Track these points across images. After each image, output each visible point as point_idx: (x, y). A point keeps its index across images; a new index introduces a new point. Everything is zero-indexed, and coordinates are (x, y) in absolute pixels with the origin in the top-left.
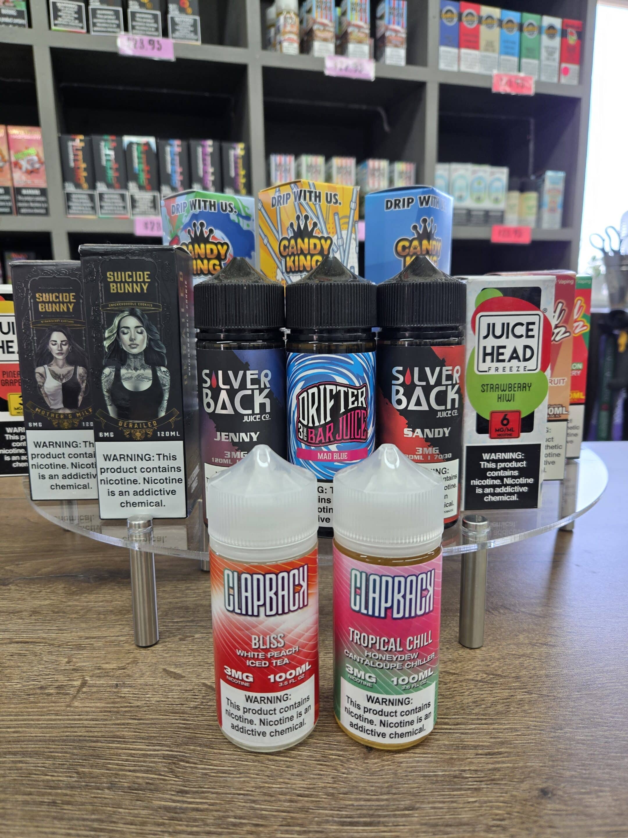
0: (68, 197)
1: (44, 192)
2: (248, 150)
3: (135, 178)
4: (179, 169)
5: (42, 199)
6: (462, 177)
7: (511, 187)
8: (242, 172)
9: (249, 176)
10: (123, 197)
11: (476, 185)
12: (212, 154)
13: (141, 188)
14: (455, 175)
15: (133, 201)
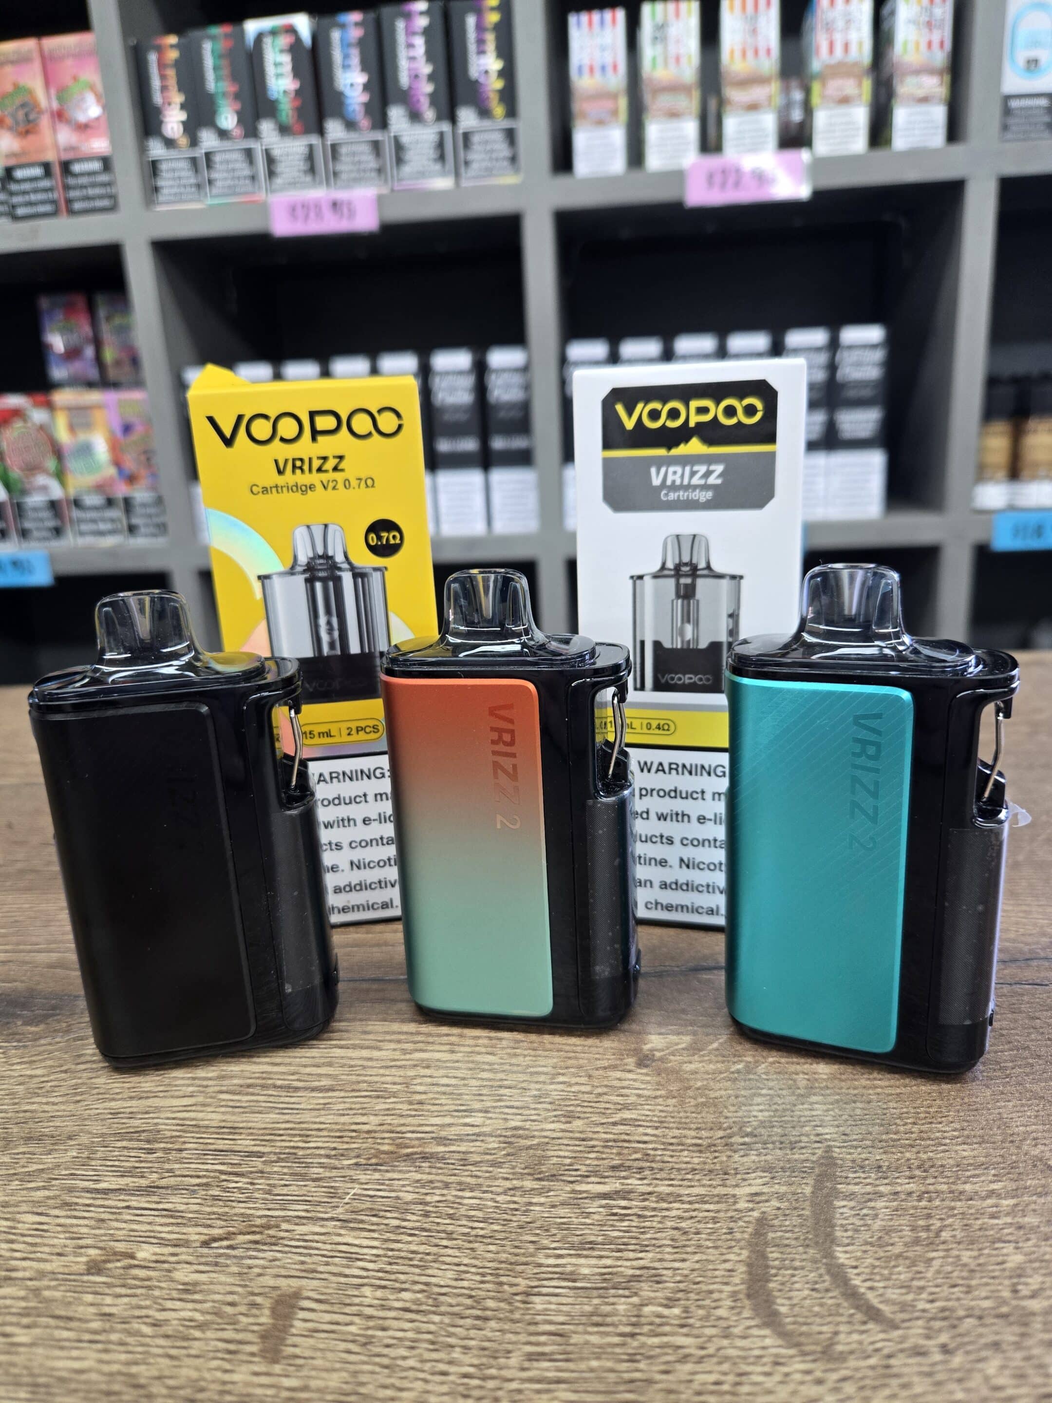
0: (154, 167)
3: (269, 110)
4: (359, 79)
5: (105, 178)
8: (494, 65)
9: (509, 73)
10: (249, 154)
12: (427, 31)
13: (284, 130)
15: (270, 160)
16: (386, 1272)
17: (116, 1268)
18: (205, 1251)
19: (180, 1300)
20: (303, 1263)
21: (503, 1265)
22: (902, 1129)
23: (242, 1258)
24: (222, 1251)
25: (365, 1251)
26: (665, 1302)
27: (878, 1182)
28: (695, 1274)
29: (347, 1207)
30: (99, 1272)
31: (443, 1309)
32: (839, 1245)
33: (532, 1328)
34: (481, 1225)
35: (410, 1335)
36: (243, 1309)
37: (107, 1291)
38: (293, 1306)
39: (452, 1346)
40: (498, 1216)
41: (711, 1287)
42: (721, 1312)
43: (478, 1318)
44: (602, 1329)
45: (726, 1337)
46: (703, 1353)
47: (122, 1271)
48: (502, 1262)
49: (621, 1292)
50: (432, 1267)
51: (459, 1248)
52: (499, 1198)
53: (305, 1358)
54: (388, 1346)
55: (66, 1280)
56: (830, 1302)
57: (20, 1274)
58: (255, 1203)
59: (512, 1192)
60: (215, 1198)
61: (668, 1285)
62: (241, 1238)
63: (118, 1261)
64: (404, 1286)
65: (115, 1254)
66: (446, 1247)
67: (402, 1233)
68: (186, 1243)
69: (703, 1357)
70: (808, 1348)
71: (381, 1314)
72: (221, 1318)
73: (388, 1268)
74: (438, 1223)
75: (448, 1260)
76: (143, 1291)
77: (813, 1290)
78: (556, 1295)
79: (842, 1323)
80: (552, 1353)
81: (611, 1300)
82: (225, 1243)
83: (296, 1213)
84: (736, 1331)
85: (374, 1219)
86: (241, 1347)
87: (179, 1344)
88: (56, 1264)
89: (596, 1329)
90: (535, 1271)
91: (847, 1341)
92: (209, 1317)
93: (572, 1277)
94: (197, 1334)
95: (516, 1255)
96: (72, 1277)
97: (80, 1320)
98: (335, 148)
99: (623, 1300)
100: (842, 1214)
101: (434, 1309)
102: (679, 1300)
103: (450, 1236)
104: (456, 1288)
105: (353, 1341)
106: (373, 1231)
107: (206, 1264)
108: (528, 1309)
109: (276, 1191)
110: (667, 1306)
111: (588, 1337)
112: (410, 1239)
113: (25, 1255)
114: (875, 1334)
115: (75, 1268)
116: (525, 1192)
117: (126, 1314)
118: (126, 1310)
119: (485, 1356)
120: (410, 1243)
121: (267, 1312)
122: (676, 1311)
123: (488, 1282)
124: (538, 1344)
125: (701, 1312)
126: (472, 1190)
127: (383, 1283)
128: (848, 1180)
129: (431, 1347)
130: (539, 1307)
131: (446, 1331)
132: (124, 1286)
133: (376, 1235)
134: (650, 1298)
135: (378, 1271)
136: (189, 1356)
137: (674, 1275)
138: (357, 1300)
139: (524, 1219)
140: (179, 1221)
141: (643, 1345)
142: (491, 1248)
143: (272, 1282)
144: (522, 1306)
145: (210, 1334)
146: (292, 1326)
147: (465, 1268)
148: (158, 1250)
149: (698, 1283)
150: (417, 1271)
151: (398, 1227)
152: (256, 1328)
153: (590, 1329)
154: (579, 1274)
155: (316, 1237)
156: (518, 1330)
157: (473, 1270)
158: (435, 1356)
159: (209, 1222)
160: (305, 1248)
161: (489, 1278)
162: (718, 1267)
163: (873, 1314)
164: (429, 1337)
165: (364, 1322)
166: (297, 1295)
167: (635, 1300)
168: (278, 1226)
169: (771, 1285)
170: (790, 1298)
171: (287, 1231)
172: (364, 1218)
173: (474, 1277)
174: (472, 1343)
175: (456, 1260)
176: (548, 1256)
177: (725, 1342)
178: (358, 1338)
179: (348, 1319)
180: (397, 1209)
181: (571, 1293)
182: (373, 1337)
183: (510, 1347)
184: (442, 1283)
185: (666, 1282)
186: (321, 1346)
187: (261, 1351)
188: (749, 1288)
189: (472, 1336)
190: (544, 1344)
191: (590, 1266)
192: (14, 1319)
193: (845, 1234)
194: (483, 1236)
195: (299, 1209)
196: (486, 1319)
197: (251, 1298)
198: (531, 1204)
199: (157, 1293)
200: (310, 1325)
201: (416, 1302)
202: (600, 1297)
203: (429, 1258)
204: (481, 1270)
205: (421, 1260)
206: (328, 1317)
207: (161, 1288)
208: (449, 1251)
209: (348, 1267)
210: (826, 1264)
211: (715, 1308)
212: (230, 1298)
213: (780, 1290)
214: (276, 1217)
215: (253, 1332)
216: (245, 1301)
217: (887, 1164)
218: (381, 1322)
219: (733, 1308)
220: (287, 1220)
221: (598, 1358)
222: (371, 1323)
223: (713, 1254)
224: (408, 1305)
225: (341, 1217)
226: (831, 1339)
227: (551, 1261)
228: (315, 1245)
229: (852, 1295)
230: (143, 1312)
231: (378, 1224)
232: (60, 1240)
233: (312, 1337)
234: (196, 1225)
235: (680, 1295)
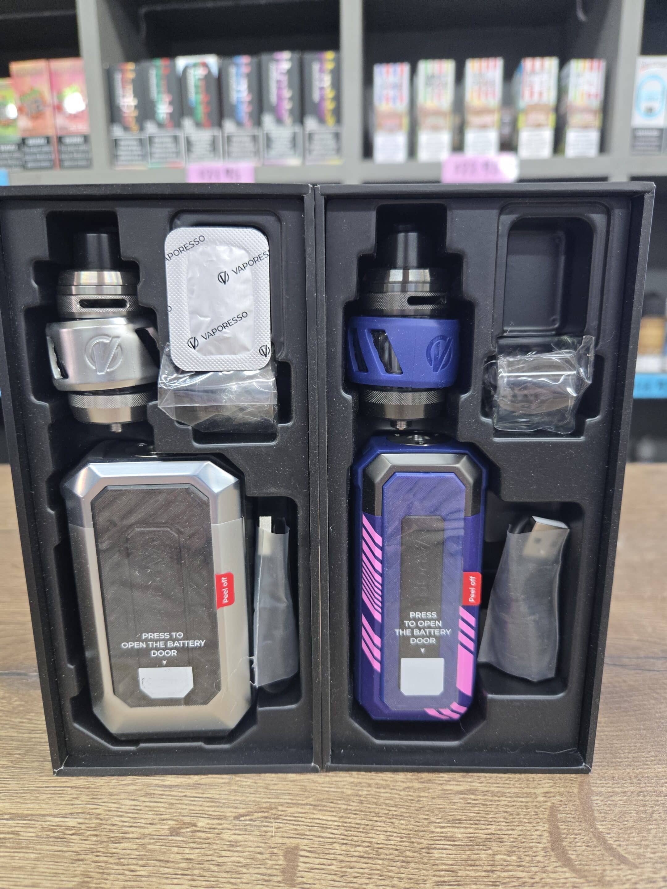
0: (115, 143)
1: (86, 139)
2: (338, 61)
3: (190, 112)
4: (246, 97)
5: (85, 148)
8: (330, 94)
10: (176, 139)
12: (289, 72)
13: (198, 125)
15: (189, 143)
16: (345, 835)
17: (187, 832)
18: (237, 822)
19: (229, 851)
20: (296, 830)
21: (411, 832)
22: (623, 755)
23: (260, 826)
24: (247, 822)
25: (331, 823)
26: (507, 853)
27: (614, 786)
28: (521, 837)
29: (314, 797)
30: (178, 834)
31: (382, 856)
32: (597, 821)
33: (435, 867)
34: (394, 809)
35: (367, 871)
36: (267, 856)
37: (185, 845)
38: (296, 855)
39: (393, 878)
40: (403, 804)
41: (531, 845)
42: (539, 858)
43: (403, 862)
44: (474, 868)
45: (544, 872)
46: (533, 881)
47: (190, 834)
48: (411, 830)
49: (481, 847)
50: (371, 833)
51: (384, 822)
52: (401, 793)
53: (309, 884)
54: (355, 877)
55: (159, 839)
56: (598, 853)
57: (130, 836)
58: (260, 794)
59: (408, 790)
60: (236, 791)
61: (506, 843)
62: (256, 815)
63: (188, 828)
64: (357, 843)
65: (184, 823)
66: (377, 821)
67: (350, 813)
68: (225, 818)
69: (533, 883)
70: (590, 879)
71: (347, 859)
72: (257, 861)
73: (346, 833)
74: (369, 808)
75: (380, 829)
76: (207, 845)
77: (588, 846)
78: (445, 849)
79: (606, 865)
80: (449, 881)
81: (477, 852)
82: (248, 818)
83: (286, 801)
84: (549, 869)
85: (332, 805)
86: (271, 878)
87: (234, 876)
88: (150, 830)
89: (471, 868)
90: (430, 835)
91: (611, 874)
92: (249, 861)
93: (452, 839)
94: (244, 870)
95: (418, 826)
96: (162, 837)
97: (173, 862)
98: (229, 139)
99: (483, 852)
100: (596, 804)
101: (377, 856)
102: (514, 852)
103: (377, 815)
104: (387, 845)
105: (335, 875)
106: (333, 811)
107: (240, 830)
108: (431, 857)
109: (271, 788)
110: (508, 855)
111: (467, 872)
112: (355, 816)
113: (131, 824)
114: (625, 872)
115: (162, 832)
116: (415, 790)
117: (200, 859)
118: (199, 857)
119: (412, 883)
120: (355, 818)
121: (282, 858)
122: (514, 858)
123: (405, 841)
124: (440, 876)
125: (528, 858)
126: (384, 788)
127: (345, 842)
128: (597, 785)
129: (380, 878)
130: (437, 856)
131: (387, 869)
132: (194, 843)
133: (335, 814)
134: (498, 851)
135: (340, 835)
136: (242, 883)
137: (509, 838)
138: (332, 851)
139: (417, 805)
140: (218, 804)
141: (499, 877)
142: (403, 822)
143: (280, 841)
144: (427, 855)
145: (251, 870)
146: (298, 866)
147: (391, 834)
148: (209, 822)
149: (524, 842)
150: (363, 835)
151: (346, 809)
152: (277, 867)
153: (468, 868)
154: (456, 837)
155: (300, 815)
156: (427, 869)
157: (395, 834)
158: (383, 882)
159: (236, 805)
160: (295, 821)
161: (405, 839)
162: (533, 833)
163: (623, 860)
164: (378, 872)
165: (339, 864)
166: (297, 848)
167: (490, 852)
168: (277, 808)
169: (564, 844)
170: (575, 851)
171: (282, 811)
172: (326, 804)
173: (396, 839)
174: (403, 876)
175: (384, 829)
176: (436, 827)
177: (544, 875)
178: (337, 873)
179: (329, 862)
180: (344, 799)
181: (453, 848)
182: (345, 872)
183: (425, 878)
184: (379, 842)
185: (505, 842)
186: (318, 877)
187: (283, 880)
188: (552, 845)
189: (402, 872)
190: (444, 876)
191: (460, 833)
192: (134, 862)
193: (600, 815)
194: (396, 815)
195: (286, 799)
196: (408, 862)
197: (271, 850)
198: (420, 797)
199: (215, 846)
200: (308, 865)
201: (365, 852)
202: (470, 850)
203: (368, 827)
204: (399, 835)
205: (364, 829)
206: (317, 861)
207: (217, 844)
208: (379, 824)
209: (323, 832)
210: (593, 832)
211: (535, 856)
212: (258, 850)
213: (570, 847)
214: (275, 803)
215: (276, 869)
216: (268, 852)
217: (617, 776)
218: (348, 864)
219: (545, 856)
220: (282, 805)
221: (476, 884)
222: (343, 865)
223: (529, 827)
224: (362, 854)
225: (312, 803)
226: (602, 873)
227: (438, 830)
228: (300, 819)
229: (609, 849)
230: (210, 858)
231: (334, 808)
232: (150, 816)
233: (311, 872)
234: (228, 807)
235: (514, 849)
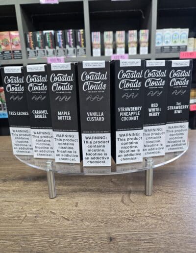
0: (28, 52)
1: (20, 51)
2: (84, 32)
3: (47, 44)
4: (61, 40)
5: (20, 54)
6: (168, 34)
7: (189, 37)
8: (82, 40)
9: (85, 41)
10: (44, 51)
11: (174, 36)
12: (72, 34)
13: (50, 48)
14: (165, 33)
15: (47, 52)
98: (57, 51)
